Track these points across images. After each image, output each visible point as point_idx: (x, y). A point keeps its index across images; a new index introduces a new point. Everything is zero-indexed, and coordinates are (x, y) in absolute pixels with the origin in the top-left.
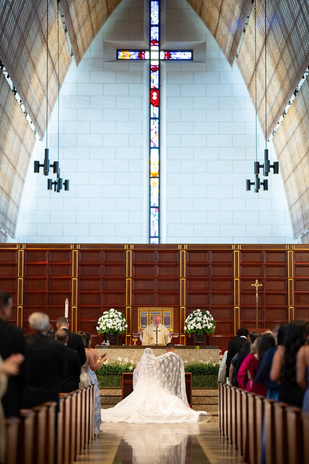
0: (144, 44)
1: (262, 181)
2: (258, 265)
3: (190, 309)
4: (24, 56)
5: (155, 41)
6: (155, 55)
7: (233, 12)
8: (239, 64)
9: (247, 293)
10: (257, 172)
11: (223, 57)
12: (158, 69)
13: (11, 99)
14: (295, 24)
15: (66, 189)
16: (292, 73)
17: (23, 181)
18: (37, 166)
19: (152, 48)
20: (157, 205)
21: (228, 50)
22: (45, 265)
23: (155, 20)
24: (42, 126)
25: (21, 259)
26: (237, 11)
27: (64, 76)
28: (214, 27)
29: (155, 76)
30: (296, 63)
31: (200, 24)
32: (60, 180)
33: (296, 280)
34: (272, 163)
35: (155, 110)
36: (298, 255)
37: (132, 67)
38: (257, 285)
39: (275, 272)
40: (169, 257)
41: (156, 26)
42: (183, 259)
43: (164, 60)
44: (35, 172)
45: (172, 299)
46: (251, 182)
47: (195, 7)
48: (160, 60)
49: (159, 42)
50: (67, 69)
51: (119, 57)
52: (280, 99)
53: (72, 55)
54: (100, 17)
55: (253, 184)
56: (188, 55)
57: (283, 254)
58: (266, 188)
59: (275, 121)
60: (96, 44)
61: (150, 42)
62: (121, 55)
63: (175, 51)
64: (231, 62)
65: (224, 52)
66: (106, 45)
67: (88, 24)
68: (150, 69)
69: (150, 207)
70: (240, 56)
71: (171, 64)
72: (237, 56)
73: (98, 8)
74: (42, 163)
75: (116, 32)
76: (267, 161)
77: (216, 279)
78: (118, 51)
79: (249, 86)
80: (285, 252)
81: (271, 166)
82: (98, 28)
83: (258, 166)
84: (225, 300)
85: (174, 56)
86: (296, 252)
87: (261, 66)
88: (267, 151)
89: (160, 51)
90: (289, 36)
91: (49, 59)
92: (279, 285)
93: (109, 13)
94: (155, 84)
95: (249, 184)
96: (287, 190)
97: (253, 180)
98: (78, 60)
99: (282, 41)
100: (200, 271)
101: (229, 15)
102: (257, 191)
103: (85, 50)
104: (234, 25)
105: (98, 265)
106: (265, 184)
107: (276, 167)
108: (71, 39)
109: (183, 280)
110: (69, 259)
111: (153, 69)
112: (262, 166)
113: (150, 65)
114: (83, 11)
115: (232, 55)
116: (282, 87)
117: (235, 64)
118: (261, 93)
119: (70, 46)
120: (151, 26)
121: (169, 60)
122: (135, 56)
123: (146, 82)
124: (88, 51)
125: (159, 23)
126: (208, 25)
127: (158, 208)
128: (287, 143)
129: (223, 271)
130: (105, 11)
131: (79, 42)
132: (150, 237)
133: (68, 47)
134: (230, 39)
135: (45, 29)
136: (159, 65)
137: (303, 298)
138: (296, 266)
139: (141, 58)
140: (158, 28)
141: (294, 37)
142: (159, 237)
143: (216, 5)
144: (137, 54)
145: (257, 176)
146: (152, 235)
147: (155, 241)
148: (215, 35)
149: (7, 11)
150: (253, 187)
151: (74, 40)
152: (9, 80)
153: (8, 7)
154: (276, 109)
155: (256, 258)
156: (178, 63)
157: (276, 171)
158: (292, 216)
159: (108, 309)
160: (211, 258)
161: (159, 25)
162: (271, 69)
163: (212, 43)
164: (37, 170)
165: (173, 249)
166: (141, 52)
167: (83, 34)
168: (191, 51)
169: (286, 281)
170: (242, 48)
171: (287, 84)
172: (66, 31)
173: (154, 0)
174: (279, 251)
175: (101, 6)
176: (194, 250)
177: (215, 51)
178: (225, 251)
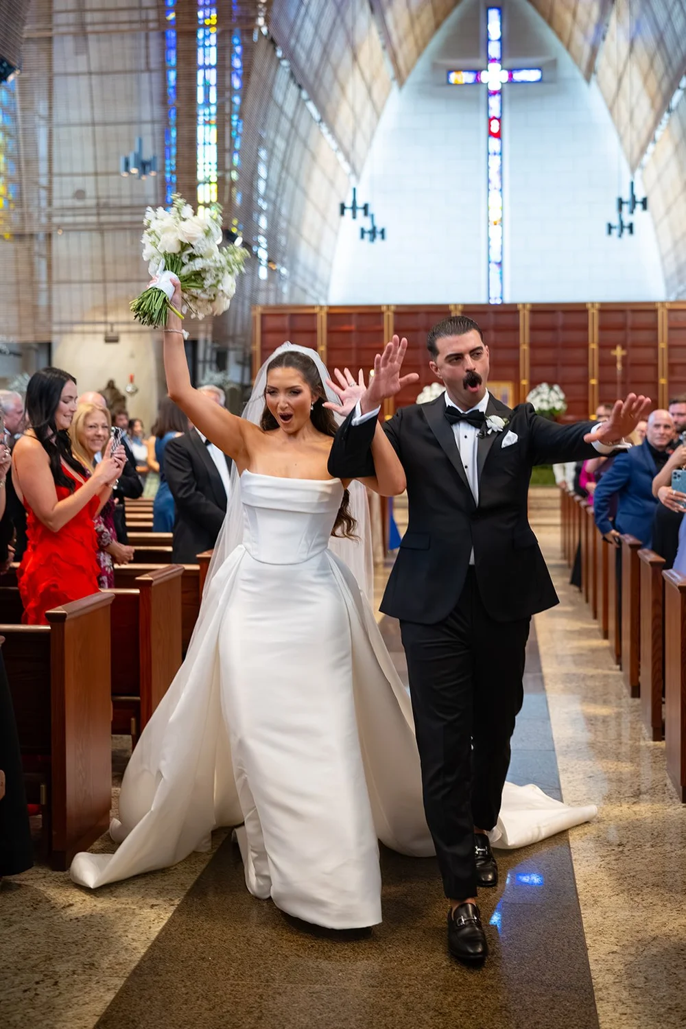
1: (626, 223)
2: (622, 328)
3: (534, 384)
4: (329, 75)
5: (495, 59)
7: (589, 14)
8: (598, 83)
9: (607, 363)
10: (620, 211)
11: (579, 75)
12: (498, 93)
14: (669, 18)
15: (383, 237)
16: (665, 85)
17: (336, 234)
18: (343, 207)
19: (492, 67)
20: (498, 261)
21: (584, 65)
22: (352, 331)
24: (358, 168)
25: (322, 325)
26: (596, 13)
27: (383, 106)
28: (566, 36)
29: (495, 102)
30: (670, 71)
32: (374, 228)
33: (669, 346)
34: (639, 198)
35: (494, 142)
36: (673, 315)
37: (468, 93)
38: (619, 352)
39: (643, 336)
40: (506, 320)
41: (496, 40)
42: (524, 321)
44: (340, 215)
45: (510, 371)
46: (613, 225)
47: (543, 14)
48: (501, 83)
49: (500, 59)
50: (387, 95)
51: (450, 80)
52: (650, 121)
53: (393, 79)
54: (427, 31)
55: (616, 227)
57: (653, 314)
58: (631, 231)
59: (643, 151)
60: (422, 65)
61: (489, 59)
62: (453, 77)
63: (519, 69)
64: (588, 79)
65: (580, 69)
66: (435, 67)
67: (411, 39)
68: (489, 94)
69: (490, 262)
70: (599, 72)
71: (514, 87)
72: (596, 73)
73: (423, 19)
74: (349, 204)
75: (449, 49)
76: (633, 197)
77: (567, 346)
78: (450, 71)
79: (611, 110)
80: (655, 311)
81: (639, 202)
82: (425, 45)
83: (621, 202)
84: (578, 372)
85: (518, 76)
86: (670, 310)
87: (626, 82)
88: (632, 184)
89: (501, 70)
91: (362, 81)
92: (649, 353)
93: (438, 26)
94: (495, 112)
95: (610, 227)
96: (658, 239)
97: (615, 222)
98: (401, 86)
99: (652, 43)
100: (546, 337)
101: (585, 19)
102: (620, 236)
103: (408, 72)
104: (591, 30)
105: (418, 331)
106: (631, 226)
107: (644, 203)
108: (391, 59)
109: (524, 347)
110: (380, 322)
111: (492, 94)
112: (627, 202)
113: (489, 89)
114: (404, 21)
115: (590, 71)
116: (653, 104)
117: (593, 83)
118: (625, 116)
119: (390, 67)
120: (490, 40)
121: (513, 81)
122: (470, 78)
123: (483, 108)
124: (412, 73)
125: (500, 37)
126: (560, 35)
127: (500, 264)
128: (659, 179)
129: (575, 336)
130: (432, 23)
131: (401, 62)
133: (387, 70)
134: (587, 51)
136: (500, 89)
137: (678, 369)
138: (671, 328)
139: (476, 80)
140: (498, 43)
141: (668, 36)
143: (568, 7)
144: (472, 75)
145: (620, 216)
146: (493, 293)
148: (568, 49)
150: (615, 232)
151: (394, 59)
154: (644, 135)
155: (618, 318)
157: (645, 209)
158: (664, 269)
159: (429, 384)
160: (560, 319)
161: (500, 40)
162: (638, 85)
163: (565, 59)
164: (342, 213)
165: (511, 309)
166: (477, 72)
167: (406, 50)
168: (541, 69)
169: (656, 347)
170: (601, 61)
171: (659, 101)
172: (384, 48)
173: (492, 8)
174: (648, 309)
175: (427, 17)
176: (539, 310)
177: (569, 69)
178: (578, 310)
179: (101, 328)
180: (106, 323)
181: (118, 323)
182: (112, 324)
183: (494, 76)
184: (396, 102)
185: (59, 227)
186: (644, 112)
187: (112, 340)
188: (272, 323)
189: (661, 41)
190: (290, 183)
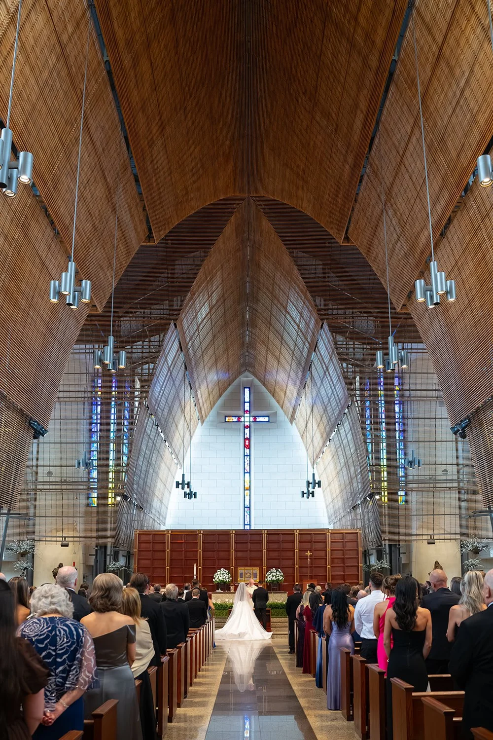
0: (241, 413)
1: (311, 492)
2: (309, 542)
3: (269, 568)
4: (171, 420)
5: (247, 411)
7: (292, 394)
8: (296, 424)
9: (303, 558)
10: (308, 486)
11: (287, 420)
12: (249, 427)
13: (163, 445)
14: (329, 401)
15: (195, 497)
16: (327, 429)
17: (170, 492)
18: (178, 484)
19: (246, 415)
20: (249, 506)
21: (290, 416)
22: (182, 543)
23: (247, 399)
24: (181, 461)
25: (168, 540)
26: (295, 394)
27: (194, 432)
28: (281, 403)
29: (247, 431)
30: (330, 423)
31: (273, 401)
32: (191, 492)
33: (332, 550)
35: (247, 451)
36: (333, 535)
37: (234, 425)
38: (309, 554)
39: (320, 546)
40: (256, 538)
42: (265, 539)
43: (253, 422)
44: (177, 488)
45: (258, 562)
46: (305, 492)
47: (270, 392)
48: (250, 422)
49: (250, 411)
50: (196, 427)
51: (226, 421)
52: (321, 444)
53: (199, 419)
54: (216, 397)
55: (306, 493)
56: (266, 419)
57: (324, 535)
58: (313, 496)
59: (317, 457)
60: (213, 412)
61: (244, 411)
62: (227, 419)
63: (259, 417)
64: (291, 423)
65: (288, 417)
66: (218, 414)
67: (208, 402)
68: (245, 427)
69: (245, 507)
70: (297, 419)
71: (256, 423)
72: (295, 419)
73: (214, 393)
74: (180, 482)
75: (225, 406)
76: (314, 480)
77: (284, 550)
78: (226, 417)
79: (302, 437)
80: (325, 534)
81: (317, 483)
82: (214, 404)
83: (308, 483)
84: (290, 562)
85: (258, 419)
86: (332, 533)
87: (309, 425)
88: (314, 474)
89: (250, 417)
90: (326, 407)
91: (185, 421)
92: (323, 553)
93: (220, 396)
94: (247, 436)
95: (303, 493)
96: (325, 497)
97: (306, 491)
98: (203, 422)
99: (322, 410)
100: (275, 546)
101: (290, 396)
102: (308, 498)
103: (206, 416)
104: (293, 402)
105: (215, 543)
106: (313, 493)
107: (319, 483)
108: (198, 411)
109: (265, 551)
110: (196, 539)
111: (246, 427)
112: (311, 483)
113: (244, 425)
114: (206, 395)
115: (292, 419)
116: (322, 436)
117: (294, 424)
118: (309, 440)
119: (198, 414)
120: (245, 402)
121: (255, 421)
122: (235, 419)
123: (242, 434)
124: (208, 417)
125: (250, 401)
126: (278, 402)
127: (250, 508)
128: (325, 469)
129: (288, 546)
130: (218, 394)
131: (203, 412)
132: (245, 525)
133: (196, 415)
134: (291, 410)
135: (183, 405)
136: (250, 425)
137: (336, 561)
138: (332, 542)
139: (239, 421)
140: (249, 404)
141: (329, 408)
142: (250, 525)
143: (282, 390)
144: (237, 418)
145: (308, 489)
146: (246, 523)
147: (247, 527)
148: (282, 408)
149: (161, 395)
150: (306, 495)
151: (200, 411)
152: (162, 434)
153: (161, 393)
154: (318, 450)
155: (308, 537)
156: (261, 424)
157: (319, 486)
158: (328, 512)
159: (220, 569)
160: (282, 538)
161: (249, 402)
162: (315, 427)
163: (280, 412)
164: (177, 487)
165: (258, 533)
166: (239, 417)
167: (205, 407)
168: (269, 417)
169: (326, 551)
170: (297, 415)
171: (325, 435)
172: (195, 406)
173: (247, 388)
174: (321, 533)
175: (216, 392)
176: (272, 533)
177: (282, 417)
178: (289, 533)
179: (61, 539)
180: (62, 536)
181: (68, 537)
182: (65, 537)
183: (247, 419)
184: (200, 431)
185: (41, 490)
186: (318, 440)
187: (65, 545)
188: (144, 538)
189: (325, 410)
190: (151, 470)
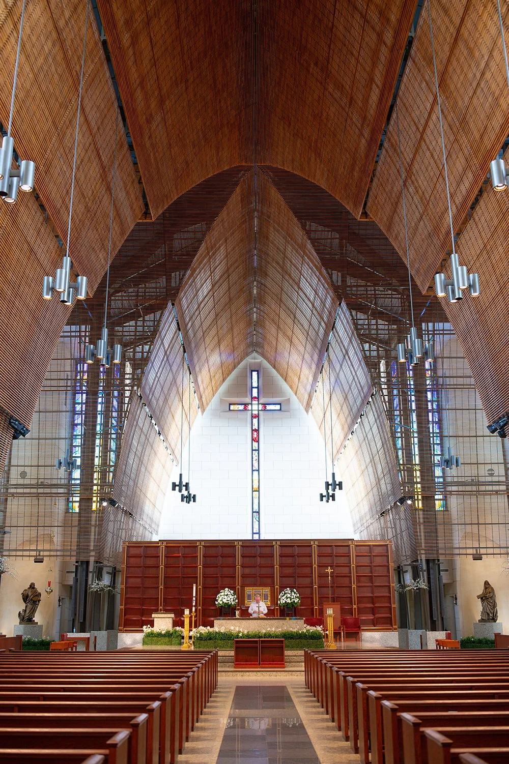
0: (248, 400)
1: (331, 494)
2: (330, 555)
3: (282, 588)
4: (167, 410)
5: (255, 398)
6: (255, 407)
7: (308, 379)
8: (313, 413)
9: (323, 576)
10: (327, 489)
11: (302, 408)
12: (257, 416)
13: (157, 439)
14: (350, 388)
15: (194, 501)
16: (349, 420)
17: (165, 496)
18: (174, 485)
19: (254, 402)
20: (258, 510)
21: (305, 404)
22: (179, 556)
23: (255, 384)
24: (178, 457)
25: (162, 553)
26: (311, 379)
27: (193, 423)
28: (295, 388)
29: (255, 421)
30: (351, 413)
31: (285, 386)
32: (190, 495)
33: (357, 566)
34: (337, 483)
35: (255, 445)
36: (358, 548)
37: (240, 415)
38: (329, 570)
39: (342, 560)
40: (267, 551)
41: (255, 388)
42: (277, 552)
43: (262, 410)
44: (173, 490)
45: (269, 581)
46: (323, 495)
47: (282, 376)
48: (258, 410)
49: (258, 398)
50: (195, 417)
51: (231, 409)
52: (342, 438)
53: (199, 408)
54: (218, 383)
55: (325, 496)
56: (278, 407)
57: (347, 548)
58: (334, 500)
59: (339, 452)
60: (215, 400)
61: (252, 398)
62: (232, 407)
63: (269, 404)
64: (307, 411)
65: (302, 405)
66: (222, 401)
67: (210, 388)
68: (252, 417)
69: (253, 512)
70: (313, 408)
71: (266, 413)
72: (311, 408)
73: (217, 377)
74: (177, 483)
75: (230, 392)
76: (334, 481)
77: (300, 566)
78: (230, 404)
79: (320, 428)
80: (348, 546)
81: (337, 485)
82: (217, 390)
83: (327, 484)
84: (308, 580)
85: (268, 407)
86: (356, 546)
87: (328, 414)
88: (333, 474)
89: (258, 404)
90: (346, 396)
91: (183, 412)
92: (345, 570)
93: (224, 380)
94: (255, 427)
95: (322, 496)
96: (348, 500)
97: (325, 493)
98: (203, 411)
99: (341, 398)
100: (289, 561)
101: (305, 381)
102: (328, 501)
103: (207, 404)
104: (309, 388)
105: (217, 557)
106: (333, 496)
107: (340, 485)
108: (198, 398)
109: (277, 567)
110: (196, 552)
112: (331, 485)
113: (252, 414)
114: (207, 379)
115: (308, 407)
116: (343, 429)
117: (310, 412)
118: (328, 432)
119: (198, 402)
120: (252, 388)
121: (264, 410)
122: (241, 407)
123: (249, 425)
124: (209, 406)
125: (258, 386)
126: (291, 387)
127: (259, 513)
128: (347, 467)
129: (305, 560)
130: (221, 379)
131: (204, 399)
132: (253, 533)
133: (196, 403)
134: (306, 396)
135: (181, 391)
136: (258, 414)
137: (362, 579)
138: (357, 556)
139: (245, 409)
140: (257, 389)
141: (350, 396)
142: (259, 533)
143: (296, 375)
144: (243, 406)
145: (327, 491)
146: (254, 532)
147: (256, 537)
148: (296, 394)
149: (156, 382)
150: (325, 499)
151: (200, 398)
152: (156, 427)
153: (157, 379)
154: (339, 444)
155: (328, 550)
156: (271, 412)
157: (341, 488)
158: (352, 518)
159: (223, 588)
160: (297, 551)
162: (334, 416)
163: (294, 398)
164: (174, 489)
165: (269, 544)
166: (246, 405)
167: (206, 394)
168: (280, 404)
169: (350, 566)
170: (314, 402)
171: (346, 427)
172: (195, 392)
173: (254, 371)
174: (344, 544)
175: (219, 376)
176: (285, 544)
177: (296, 404)
178: (305, 544)
181: (43, 550)
184: (200, 420)
186: (338, 432)
187: (39, 561)
188: (133, 551)
189: (346, 398)
190: (143, 469)
